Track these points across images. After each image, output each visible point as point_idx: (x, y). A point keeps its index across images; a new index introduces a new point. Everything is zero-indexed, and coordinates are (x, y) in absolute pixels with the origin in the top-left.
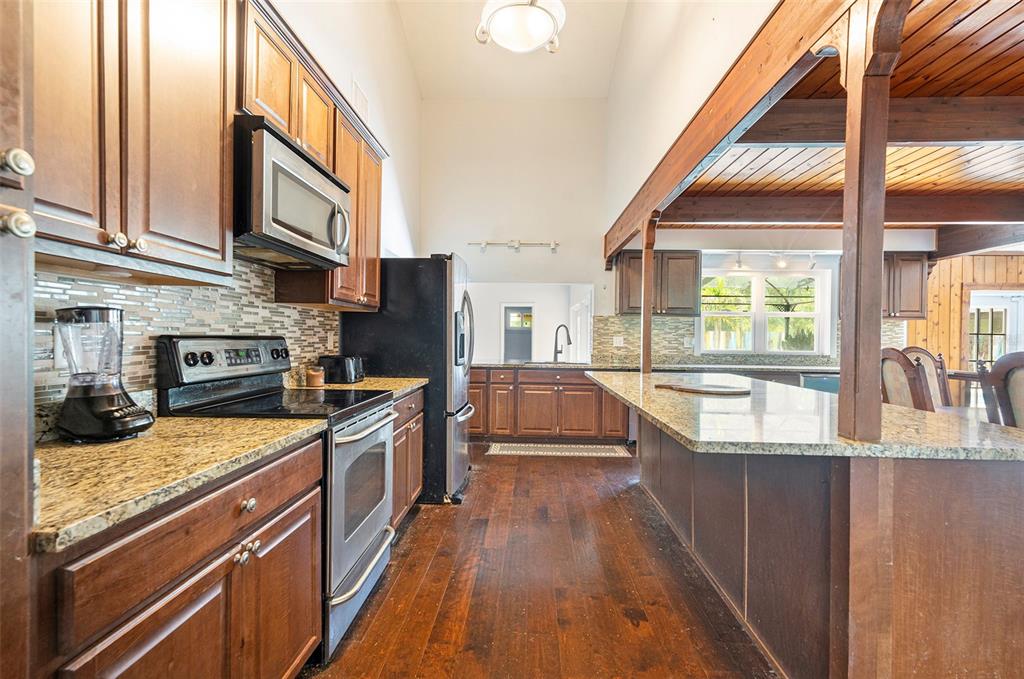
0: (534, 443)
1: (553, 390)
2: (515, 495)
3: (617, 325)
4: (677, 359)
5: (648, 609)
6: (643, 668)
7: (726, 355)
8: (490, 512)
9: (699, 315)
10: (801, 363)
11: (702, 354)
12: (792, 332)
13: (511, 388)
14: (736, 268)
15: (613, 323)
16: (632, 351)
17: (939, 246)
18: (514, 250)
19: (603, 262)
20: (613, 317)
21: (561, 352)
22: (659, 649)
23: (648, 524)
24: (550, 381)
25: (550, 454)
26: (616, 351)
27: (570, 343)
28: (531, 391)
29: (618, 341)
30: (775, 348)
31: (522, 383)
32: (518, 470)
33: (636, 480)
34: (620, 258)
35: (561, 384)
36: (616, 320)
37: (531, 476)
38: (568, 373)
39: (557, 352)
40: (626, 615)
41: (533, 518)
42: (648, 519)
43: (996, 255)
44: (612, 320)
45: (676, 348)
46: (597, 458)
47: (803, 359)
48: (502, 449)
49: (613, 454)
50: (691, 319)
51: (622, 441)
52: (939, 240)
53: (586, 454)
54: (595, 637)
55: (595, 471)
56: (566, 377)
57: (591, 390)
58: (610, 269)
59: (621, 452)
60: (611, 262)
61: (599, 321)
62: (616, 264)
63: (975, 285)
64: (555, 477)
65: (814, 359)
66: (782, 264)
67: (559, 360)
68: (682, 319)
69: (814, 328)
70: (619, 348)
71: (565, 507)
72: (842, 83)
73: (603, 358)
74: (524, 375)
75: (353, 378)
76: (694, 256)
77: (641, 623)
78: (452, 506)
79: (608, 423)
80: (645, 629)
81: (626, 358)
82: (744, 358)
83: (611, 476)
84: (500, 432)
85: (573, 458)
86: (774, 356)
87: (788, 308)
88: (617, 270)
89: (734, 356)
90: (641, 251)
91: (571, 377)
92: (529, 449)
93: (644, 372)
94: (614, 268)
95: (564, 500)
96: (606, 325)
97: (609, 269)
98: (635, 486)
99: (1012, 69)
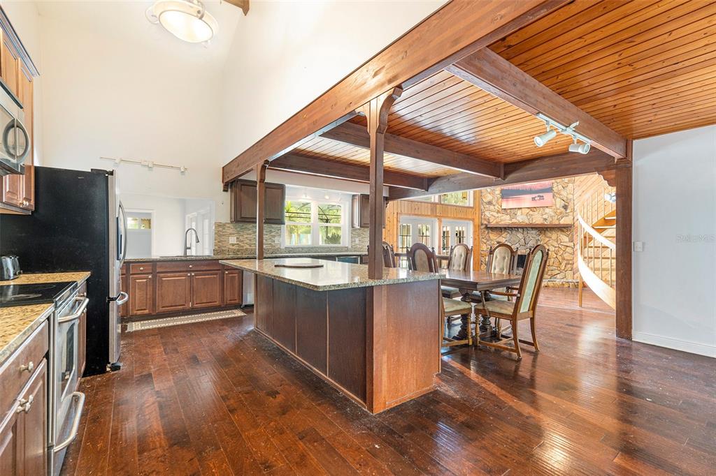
0: (171, 317)
1: (186, 275)
2: (166, 354)
3: (231, 229)
4: (271, 251)
5: (279, 389)
6: (284, 414)
7: (298, 248)
8: (150, 369)
9: (284, 224)
10: (336, 251)
11: (286, 248)
12: (330, 235)
13: (150, 277)
14: (304, 197)
15: (229, 227)
16: (243, 247)
17: (390, 195)
18: (147, 169)
19: (221, 186)
20: (228, 223)
21: (190, 248)
22: (289, 403)
23: (266, 349)
24: (185, 269)
25: (186, 322)
26: (231, 247)
27: (198, 241)
28: (167, 278)
29: (233, 240)
30: (321, 243)
31: (159, 272)
32: (161, 338)
33: (252, 328)
34: (234, 184)
35: (193, 271)
36: (231, 226)
37: (175, 339)
38: (198, 263)
39: (186, 248)
40: (268, 395)
41: (188, 363)
42: (266, 347)
43: (408, 201)
44: (228, 225)
45: (270, 244)
46: (221, 320)
47: (336, 249)
48: (142, 325)
49: (233, 315)
50: (279, 226)
51: (238, 306)
52: (390, 192)
53: (214, 318)
54: (254, 410)
55: (221, 327)
56: (198, 266)
57: (216, 274)
58: (227, 191)
59: (238, 313)
60: (228, 186)
61: (219, 226)
62: (231, 188)
63: (401, 213)
64: (194, 336)
65: (341, 249)
66: (327, 197)
67: (188, 254)
68: (273, 226)
69: (340, 233)
70: (233, 245)
71: (209, 352)
72: (368, 131)
73: (222, 252)
74: (161, 267)
75: (12, 275)
76: (281, 188)
77: (277, 396)
78: (112, 373)
79: (228, 296)
80: (280, 398)
81: (238, 251)
82: (309, 249)
83: (235, 329)
84: (139, 312)
85: (202, 323)
86: (323, 248)
87: (327, 221)
88: (231, 192)
89: (302, 248)
90: (256, 182)
91: (201, 265)
92: (168, 322)
93: (259, 259)
94: (229, 190)
95: (207, 348)
96: (224, 229)
97: (225, 190)
98: (252, 332)
99: (414, 131)
